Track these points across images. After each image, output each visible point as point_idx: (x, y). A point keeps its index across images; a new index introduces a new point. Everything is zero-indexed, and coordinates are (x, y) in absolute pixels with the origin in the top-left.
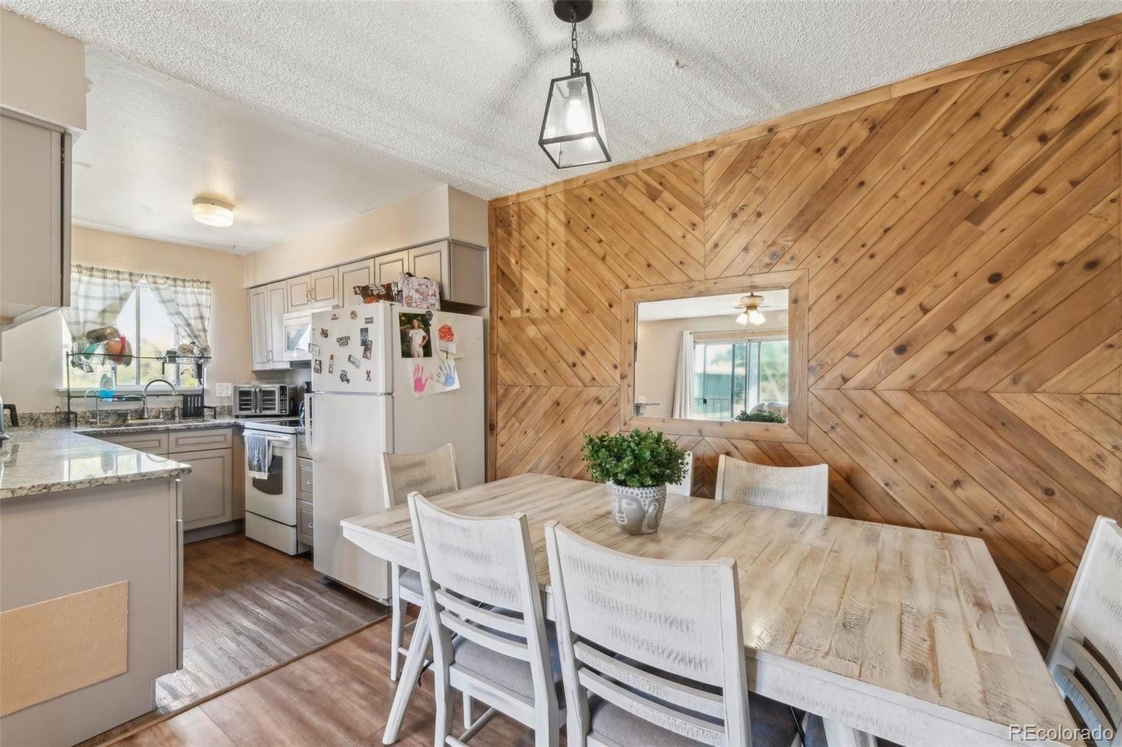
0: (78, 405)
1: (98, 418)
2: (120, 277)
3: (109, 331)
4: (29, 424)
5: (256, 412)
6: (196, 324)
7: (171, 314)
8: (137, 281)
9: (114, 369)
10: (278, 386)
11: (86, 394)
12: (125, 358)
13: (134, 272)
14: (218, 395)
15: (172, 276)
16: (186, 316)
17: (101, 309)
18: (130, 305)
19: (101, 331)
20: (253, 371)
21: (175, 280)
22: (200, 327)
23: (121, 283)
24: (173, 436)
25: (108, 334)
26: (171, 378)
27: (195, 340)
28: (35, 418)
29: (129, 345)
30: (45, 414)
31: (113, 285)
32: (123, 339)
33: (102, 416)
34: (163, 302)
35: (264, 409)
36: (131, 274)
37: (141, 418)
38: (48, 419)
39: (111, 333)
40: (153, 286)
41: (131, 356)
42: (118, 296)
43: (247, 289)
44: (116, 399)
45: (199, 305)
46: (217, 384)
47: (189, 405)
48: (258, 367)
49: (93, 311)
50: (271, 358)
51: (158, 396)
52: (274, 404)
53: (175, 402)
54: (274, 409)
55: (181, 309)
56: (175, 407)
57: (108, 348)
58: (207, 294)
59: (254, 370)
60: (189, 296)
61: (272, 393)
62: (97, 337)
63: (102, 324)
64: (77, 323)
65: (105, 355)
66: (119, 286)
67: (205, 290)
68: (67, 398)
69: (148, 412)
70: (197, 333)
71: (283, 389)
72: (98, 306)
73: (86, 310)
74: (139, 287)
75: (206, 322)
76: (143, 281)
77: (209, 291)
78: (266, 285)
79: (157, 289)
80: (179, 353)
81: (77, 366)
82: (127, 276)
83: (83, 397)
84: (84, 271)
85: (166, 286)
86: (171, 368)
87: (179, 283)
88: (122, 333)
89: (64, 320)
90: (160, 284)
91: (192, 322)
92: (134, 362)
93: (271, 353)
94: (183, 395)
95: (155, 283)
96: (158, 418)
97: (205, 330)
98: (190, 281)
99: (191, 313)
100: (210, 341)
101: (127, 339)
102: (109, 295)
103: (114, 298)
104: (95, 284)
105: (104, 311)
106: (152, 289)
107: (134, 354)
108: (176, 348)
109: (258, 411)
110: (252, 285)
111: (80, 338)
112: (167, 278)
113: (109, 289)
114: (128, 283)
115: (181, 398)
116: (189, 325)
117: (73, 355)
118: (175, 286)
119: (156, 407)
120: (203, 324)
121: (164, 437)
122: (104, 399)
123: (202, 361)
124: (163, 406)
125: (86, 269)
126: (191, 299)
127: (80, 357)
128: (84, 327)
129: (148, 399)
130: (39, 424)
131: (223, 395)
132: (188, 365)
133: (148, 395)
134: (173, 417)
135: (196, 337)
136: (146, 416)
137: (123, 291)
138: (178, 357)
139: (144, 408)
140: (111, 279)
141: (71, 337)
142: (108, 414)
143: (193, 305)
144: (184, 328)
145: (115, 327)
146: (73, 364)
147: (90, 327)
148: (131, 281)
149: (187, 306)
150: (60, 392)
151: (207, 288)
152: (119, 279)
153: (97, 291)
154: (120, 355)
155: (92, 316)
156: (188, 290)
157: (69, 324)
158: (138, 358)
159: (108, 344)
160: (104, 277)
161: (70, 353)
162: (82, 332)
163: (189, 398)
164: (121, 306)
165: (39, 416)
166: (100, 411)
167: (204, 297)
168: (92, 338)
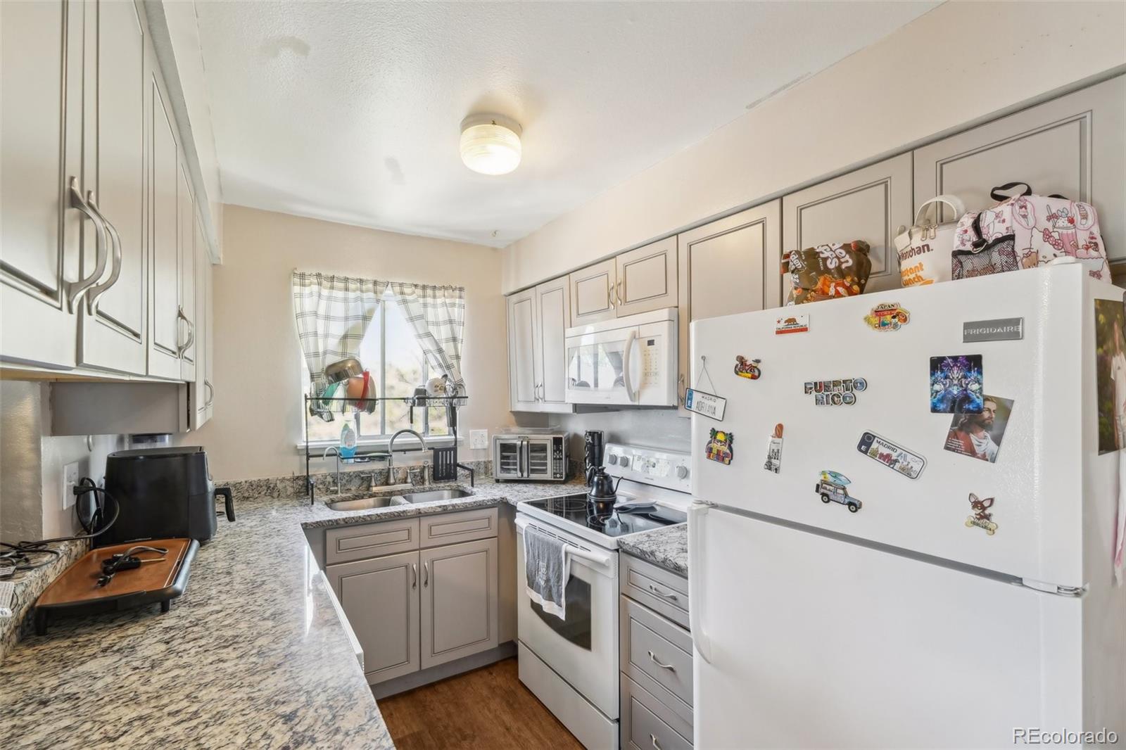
0: (319, 466)
1: (339, 485)
2: (364, 287)
3: (349, 365)
4: (265, 494)
5: (522, 475)
6: (448, 348)
7: (420, 336)
8: (381, 293)
9: (357, 418)
10: (551, 437)
11: (326, 452)
12: (368, 402)
13: (380, 279)
14: (472, 447)
15: (420, 283)
16: (436, 338)
17: (342, 333)
18: (374, 325)
19: (341, 365)
20: (511, 412)
21: (424, 287)
22: (452, 352)
23: (365, 296)
24: (426, 522)
25: (349, 368)
26: (419, 427)
27: (447, 372)
28: (272, 486)
29: (373, 382)
30: (283, 480)
31: (356, 300)
32: (366, 374)
33: (344, 481)
34: (412, 319)
35: (533, 471)
36: (375, 283)
37: (387, 484)
38: (285, 487)
39: (352, 367)
40: (399, 297)
41: (375, 400)
42: (361, 314)
43: (506, 296)
44: (359, 460)
45: (451, 322)
46: (470, 431)
47: (440, 462)
48: (521, 407)
49: (334, 336)
50: (541, 396)
51: (405, 451)
52: (545, 464)
53: (424, 459)
54: (544, 471)
55: (432, 329)
56: (424, 467)
57: (349, 389)
58: (460, 305)
59: (513, 410)
60: (439, 309)
61: (543, 448)
62: (337, 373)
63: (344, 354)
64: (316, 354)
65: (345, 399)
66: (362, 300)
67: (457, 301)
68: (305, 457)
69: (394, 473)
70: (450, 361)
71: (557, 441)
72: (338, 329)
73: (326, 336)
74: (384, 301)
75: (459, 345)
76: (389, 291)
77: (463, 302)
78: (535, 286)
79: (405, 302)
80: (430, 392)
81: (316, 414)
82: (370, 286)
83: (322, 456)
84: (324, 283)
85: (414, 296)
86: (419, 411)
87: (429, 292)
88: (365, 367)
89: (302, 352)
90: (409, 295)
91: (444, 346)
92: (378, 407)
93: (541, 389)
94: (433, 449)
95: (402, 293)
96: (406, 482)
97: (458, 357)
98: (440, 288)
99: (443, 333)
100: (464, 371)
101: (370, 375)
102: (351, 313)
103: (356, 317)
104: (336, 299)
105: (345, 337)
106: (398, 302)
107: (378, 395)
108: (427, 384)
109: (525, 474)
110: (513, 290)
111: (319, 376)
112: (416, 286)
113: (352, 305)
114: (371, 295)
115: (432, 452)
116: (440, 351)
117: (311, 399)
118: (424, 296)
119: (402, 465)
120: (456, 348)
121: (413, 524)
122: (345, 460)
123: (455, 401)
124: (412, 464)
125: (326, 278)
126: (442, 314)
127: (319, 403)
128: (324, 359)
129: (395, 455)
130: (276, 494)
131: (479, 446)
132: (438, 409)
133: (394, 451)
134: (423, 481)
135: (448, 367)
136: (392, 481)
137: (367, 306)
138: (429, 398)
139: (389, 469)
140: (354, 291)
141: (309, 375)
142: (351, 477)
143: (445, 323)
144: (434, 356)
145: (357, 358)
146: (312, 411)
147: (331, 360)
148: (375, 292)
149: (437, 324)
150: (299, 450)
151: (460, 297)
152: (362, 291)
153: (338, 309)
154: (363, 400)
155: (333, 343)
156: (439, 301)
157: (307, 355)
158: (383, 399)
159: (348, 382)
160: (347, 289)
161: (309, 397)
162: (321, 368)
163: (440, 453)
164: (364, 328)
165: (276, 484)
166: (341, 473)
167: (456, 309)
168: (331, 375)
